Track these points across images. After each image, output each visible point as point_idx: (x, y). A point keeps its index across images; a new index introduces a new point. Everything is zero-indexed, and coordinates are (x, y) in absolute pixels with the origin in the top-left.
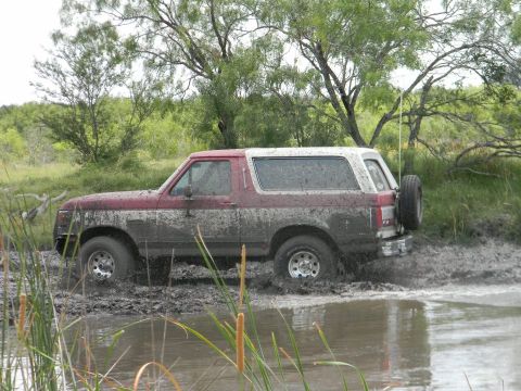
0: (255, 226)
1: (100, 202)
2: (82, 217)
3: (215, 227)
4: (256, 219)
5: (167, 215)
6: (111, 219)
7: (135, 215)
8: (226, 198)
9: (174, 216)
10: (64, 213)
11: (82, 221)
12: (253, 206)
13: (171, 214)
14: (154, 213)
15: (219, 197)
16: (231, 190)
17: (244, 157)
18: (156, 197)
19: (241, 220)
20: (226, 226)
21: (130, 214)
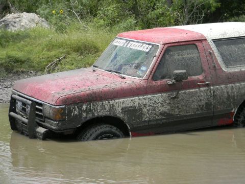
0: (225, 100)
1: (95, 93)
2: (80, 110)
3: (195, 105)
4: (226, 94)
5: (155, 99)
6: (107, 109)
7: (128, 102)
8: (200, 77)
9: (161, 100)
10: (62, 109)
11: (80, 114)
12: (223, 83)
13: (159, 97)
14: (144, 99)
15: (195, 78)
16: (203, 71)
17: (205, 40)
18: (143, 83)
19: (215, 96)
20: (203, 103)
21: (123, 102)
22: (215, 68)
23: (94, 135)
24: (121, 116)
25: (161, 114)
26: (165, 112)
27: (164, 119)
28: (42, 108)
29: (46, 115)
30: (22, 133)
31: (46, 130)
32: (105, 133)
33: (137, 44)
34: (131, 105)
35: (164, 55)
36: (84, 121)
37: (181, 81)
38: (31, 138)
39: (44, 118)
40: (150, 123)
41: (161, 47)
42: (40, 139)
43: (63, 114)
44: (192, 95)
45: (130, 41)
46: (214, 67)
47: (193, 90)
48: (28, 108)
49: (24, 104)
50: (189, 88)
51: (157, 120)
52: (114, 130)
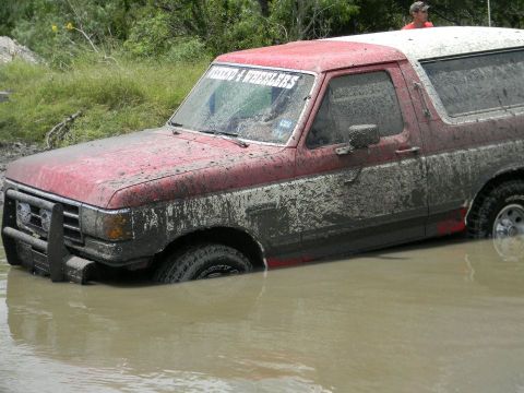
0: (450, 184)
1: (191, 180)
3: (391, 196)
4: (450, 172)
5: (312, 187)
6: (218, 211)
7: (258, 195)
8: (400, 138)
9: (325, 188)
10: (124, 215)
11: (162, 225)
12: (445, 149)
13: (321, 183)
14: (292, 187)
15: (389, 139)
16: (404, 124)
17: (406, 61)
18: (288, 155)
19: (430, 176)
20: (408, 191)
21: (249, 196)
22: (428, 117)
23: (192, 269)
24: (246, 225)
25: (326, 217)
26: (333, 214)
27: (331, 228)
28: (77, 216)
29: (89, 230)
30: (33, 271)
31: (88, 262)
32: (215, 262)
33: (264, 73)
34: (266, 201)
35: (326, 93)
36: (169, 239)
37: (365, 147)
38: (54, 281)
39: (83, 236)
40: (305, 238)
41: (318, 77)
42: (76, 282)
43: (126, 227)
44: (385, 175)
45: (248, 69)
46: (427, 115)
47: (388, 165)
48: (45, 216)
49: (35, 208)
50: (380, 162)
51: (318, 230)
52: (233, 255)
